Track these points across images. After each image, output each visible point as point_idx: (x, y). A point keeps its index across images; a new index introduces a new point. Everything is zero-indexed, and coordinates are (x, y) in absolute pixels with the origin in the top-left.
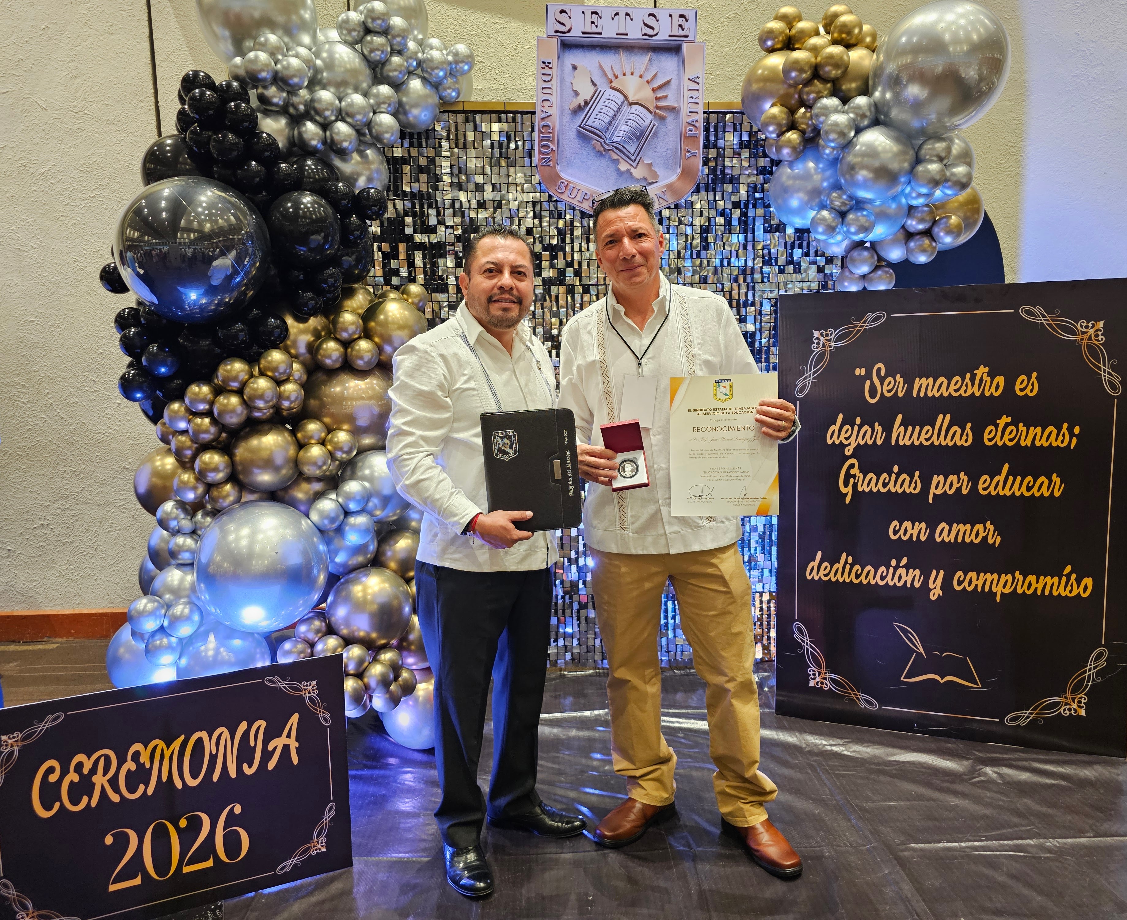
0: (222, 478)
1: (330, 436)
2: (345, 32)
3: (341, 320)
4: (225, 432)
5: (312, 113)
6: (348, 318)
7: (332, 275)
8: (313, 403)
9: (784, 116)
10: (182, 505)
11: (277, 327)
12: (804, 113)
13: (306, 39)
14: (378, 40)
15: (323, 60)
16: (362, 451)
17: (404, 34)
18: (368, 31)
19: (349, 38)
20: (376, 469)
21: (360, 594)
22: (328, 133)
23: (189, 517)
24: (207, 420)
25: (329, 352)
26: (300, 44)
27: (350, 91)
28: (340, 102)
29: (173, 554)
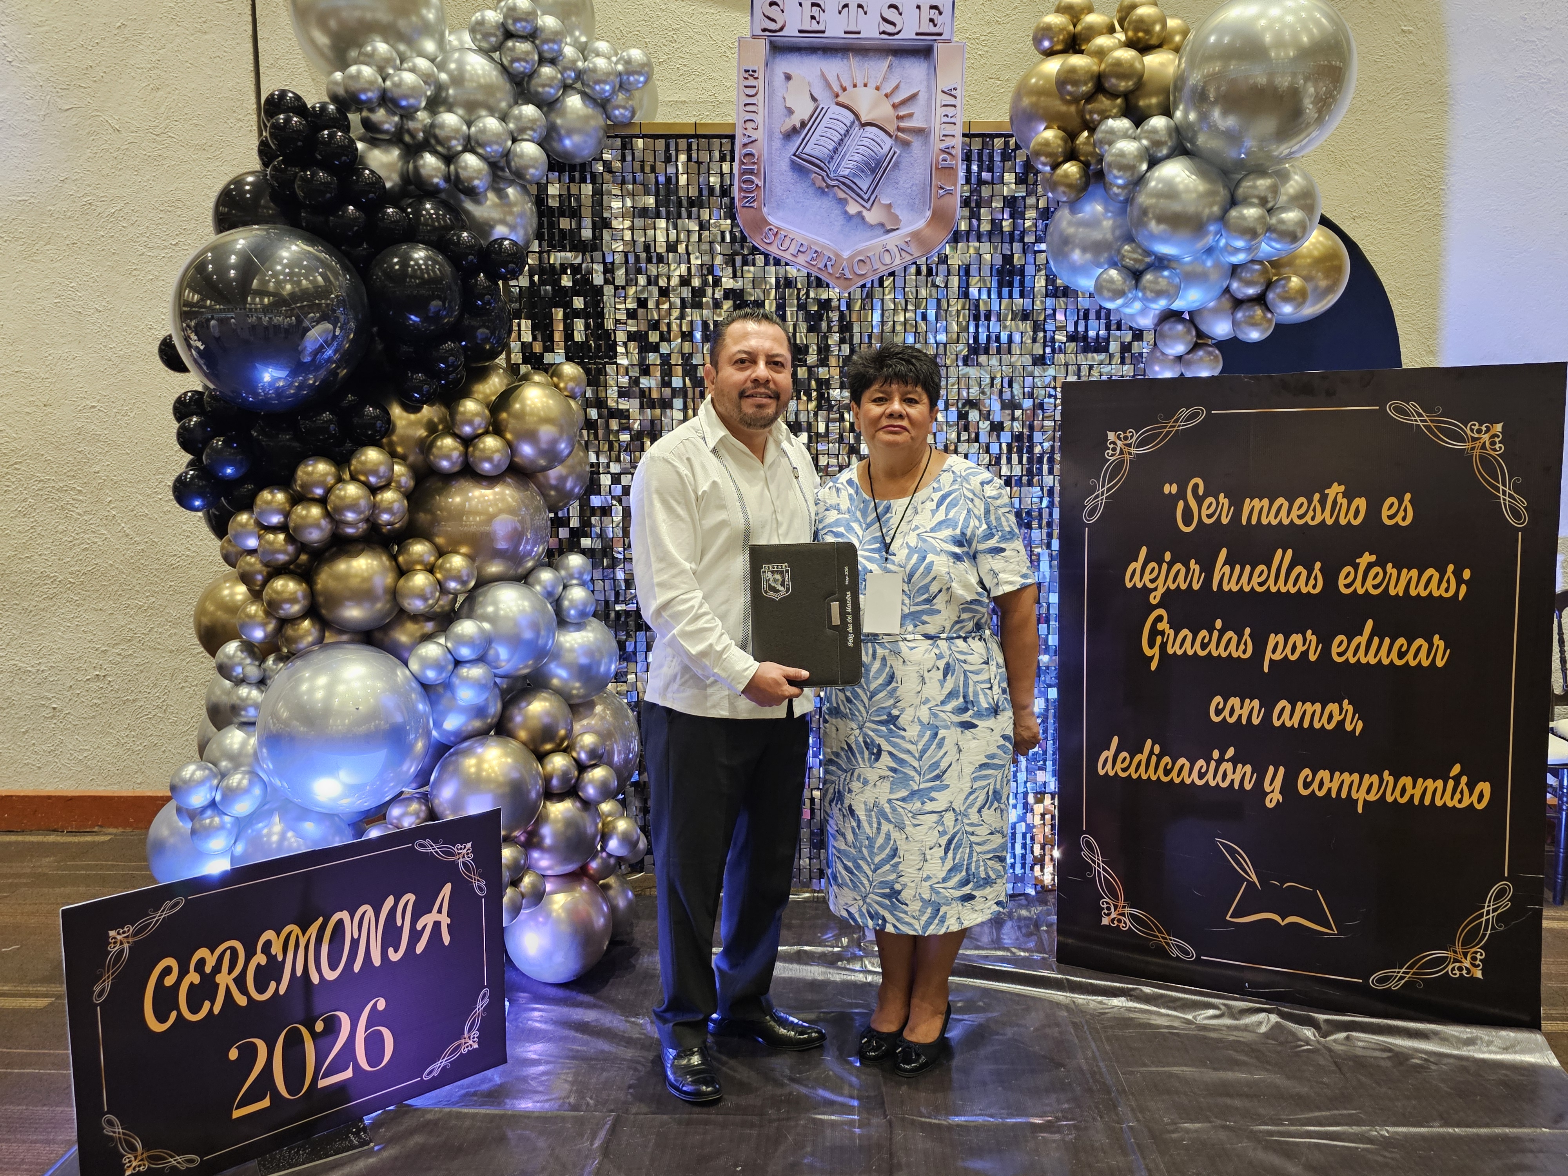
0: (299, 611)
1: (440, 561)
2: (479, 37)
3: (461, 409)
4: (306, 553)
5: (433, 141)
6: (470, 406)
7: (450, 351)
8: (423, 517)
9: (1059, 142)
10: (249, 647)
11: (377, 418)
12: (1087, 138)
13: (430, 46)
14: (523, 47)
15: (449, 73)
16: (483, 582)
17: (557, 38)
18: (509, 35)
19: (484, 45)
20: (502, 606)
21: (473, 770)
22: (452, 167)
23: (257, 663)
24: (281, 537)
25: (445, 451)
26: (422, 54)
27: (483, 113)
28: (469, 127)
29: (235, 709)
